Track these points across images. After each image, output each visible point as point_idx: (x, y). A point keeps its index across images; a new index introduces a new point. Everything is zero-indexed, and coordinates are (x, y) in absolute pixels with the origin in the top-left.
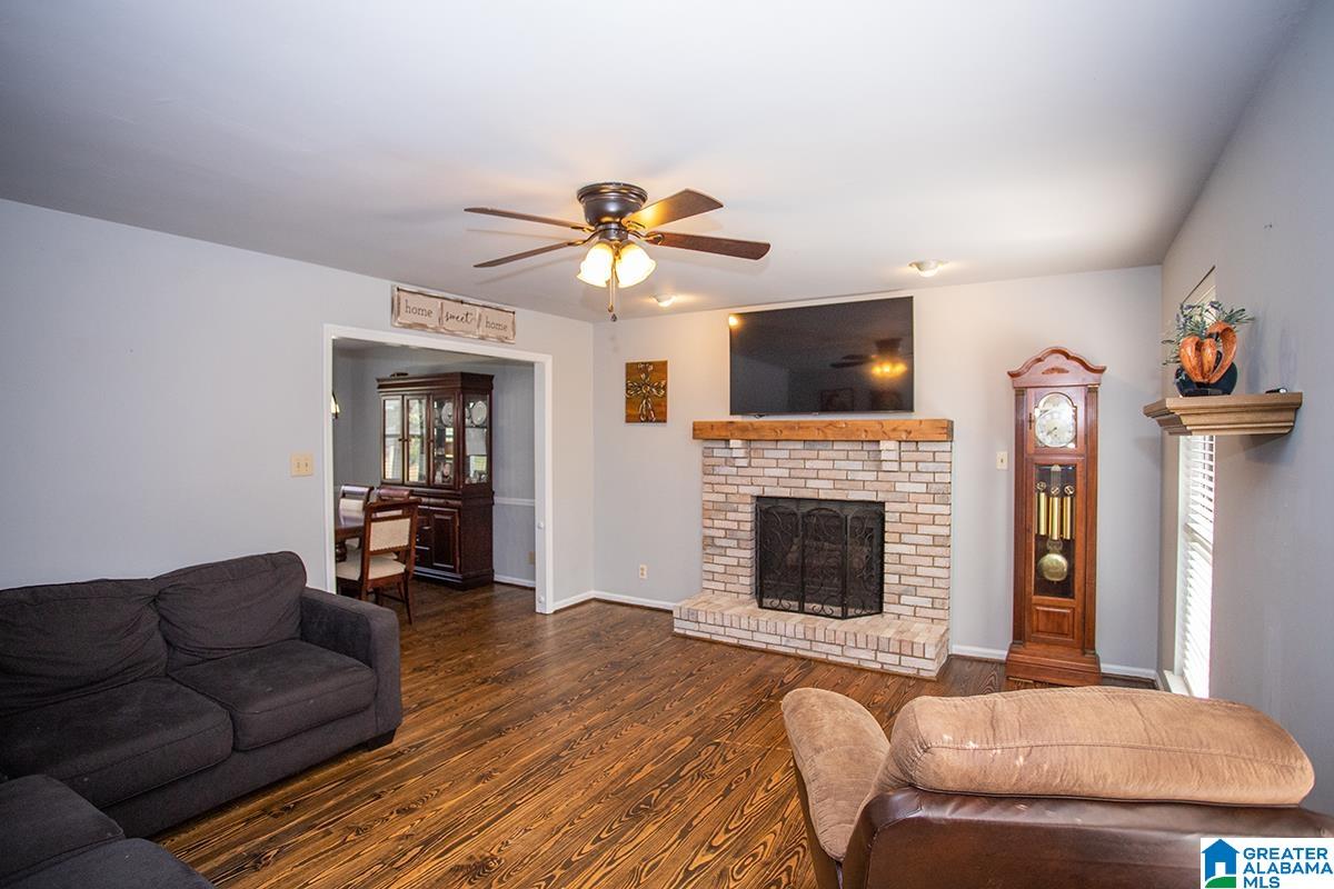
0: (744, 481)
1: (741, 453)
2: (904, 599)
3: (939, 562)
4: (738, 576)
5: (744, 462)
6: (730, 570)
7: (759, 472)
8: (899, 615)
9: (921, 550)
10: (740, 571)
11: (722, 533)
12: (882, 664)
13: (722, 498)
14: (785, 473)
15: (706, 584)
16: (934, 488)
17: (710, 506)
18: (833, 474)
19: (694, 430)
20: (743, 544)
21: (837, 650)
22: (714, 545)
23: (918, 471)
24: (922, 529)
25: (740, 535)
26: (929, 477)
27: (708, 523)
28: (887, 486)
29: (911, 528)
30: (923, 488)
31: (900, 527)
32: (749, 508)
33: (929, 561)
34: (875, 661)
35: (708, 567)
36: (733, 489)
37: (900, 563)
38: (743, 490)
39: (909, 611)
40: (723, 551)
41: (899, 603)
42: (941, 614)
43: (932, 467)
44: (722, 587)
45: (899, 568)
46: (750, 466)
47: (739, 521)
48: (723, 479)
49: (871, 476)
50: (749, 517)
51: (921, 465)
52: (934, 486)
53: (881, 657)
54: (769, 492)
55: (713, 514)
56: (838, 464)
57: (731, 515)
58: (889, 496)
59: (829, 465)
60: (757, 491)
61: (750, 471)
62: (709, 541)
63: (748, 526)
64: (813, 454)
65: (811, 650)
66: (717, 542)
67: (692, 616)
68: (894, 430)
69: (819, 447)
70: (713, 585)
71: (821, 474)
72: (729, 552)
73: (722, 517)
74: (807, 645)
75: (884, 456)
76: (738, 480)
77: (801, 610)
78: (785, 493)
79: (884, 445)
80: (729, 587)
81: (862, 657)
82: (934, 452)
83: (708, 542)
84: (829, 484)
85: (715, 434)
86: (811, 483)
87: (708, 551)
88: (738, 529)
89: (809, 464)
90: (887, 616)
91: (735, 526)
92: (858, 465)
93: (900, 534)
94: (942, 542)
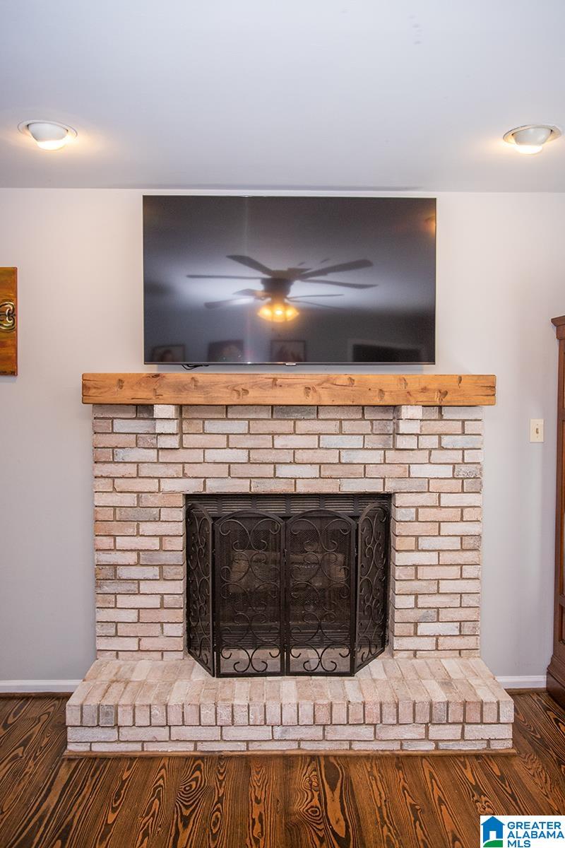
0: (172, 470)
1: (172, 427)
2: (423, 628)
3: (468, 572)
4: (162, 623)
5: (173, 442)
6: (145, 616)
7: (197, 456)
8: (415, 651)
9: (446, 558)
10: (165, 615)
11: (132, 558)
12: (436, 742)
13: (130, 500)
14: (242, 456)
15: (102, 644)
16: (463, 470)
17: (109, 514)
18: (319, 456)
19: (84, 387)
20: (169, 572)
21: (367, 732)
22: (116, 579)
23: (442, 448)
24: (446, 528)
25: (165, 558)
26: (456, 456)
27: (106, 542)
28: (399, 471)
29: (432, 528)
30: (447, 471)
31: (417, 528)
32: (180, 515)
33: (455, 572)
34: (427, 738)
35: (103, 615)
36: (152, 485)
37: (417, 579)
38: (167, 485)
39: (428, 644)
40: (133, 587)
41: (416, 634)
42: (469, 642)
43: (460, 441)
44: (132, 644)
45: (416, 586)
46: (181, 447)
47: (161, 537)
48: (131, 470)
49: (377, 457)
50: (180, 528)
51: (446, 441)
52: (464, 468)
53: (435, 732)
54: (214, 487)
55: (115, 528)
56: (326, 441)
57: (147, 528)
58: (404, 485)
59: (312, 441)
60: (194, 487)
61: (182, 456)
62: (107, 572)
63: (179, 543)
64: (287, 426)
65: (324, 739)
66: (124, 573)
67: (107, 718)
68: (424, 390)
69: (296, 416)
70: (116, 644)
71: (300, 456)
72: (144, 587)
73: (131, 531)
74: (317, 732)
75: (404, 427)
76: (160, 471)
77: (285, 670)
78: (242, 487)
79: (407, 412)
80: (146, 644)
81: (405, 737)
82: (463, 421)
83: (105, 575)
84: (313, 471)
85: (126, 395)
86: (283, 471)
87: (106, 589)
88: (161, 549)
89: (279, 442)
90: (399, 655)
91: (155, 544)
92: (356, 442)
93: (417, 537)
94: (470, 544)
